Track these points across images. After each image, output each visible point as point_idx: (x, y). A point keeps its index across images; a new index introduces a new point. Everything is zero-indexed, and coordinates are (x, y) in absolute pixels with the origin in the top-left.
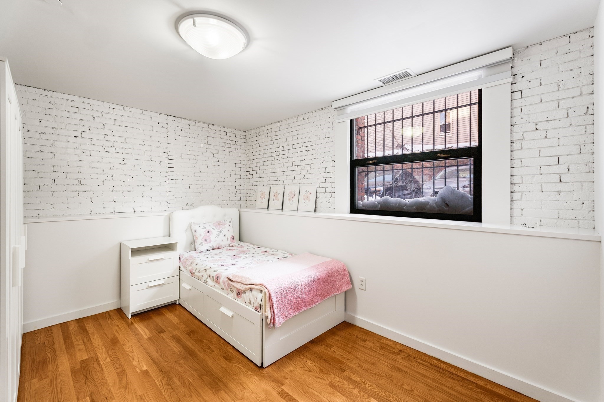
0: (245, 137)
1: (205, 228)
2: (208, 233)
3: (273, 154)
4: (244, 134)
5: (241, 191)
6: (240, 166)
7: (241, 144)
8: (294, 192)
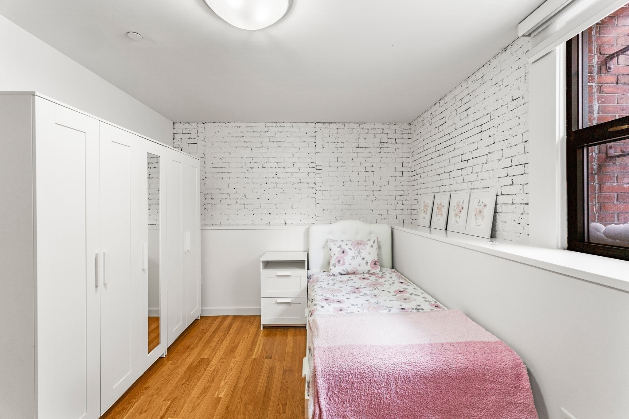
0: (409, 131)
1: (340, 246)
2: (342, 254)
3: (438, 148)
4: (408, 127)
5: (404, 202)
6: (402, 169)
7: (403, 141)
8: (463, 203)
